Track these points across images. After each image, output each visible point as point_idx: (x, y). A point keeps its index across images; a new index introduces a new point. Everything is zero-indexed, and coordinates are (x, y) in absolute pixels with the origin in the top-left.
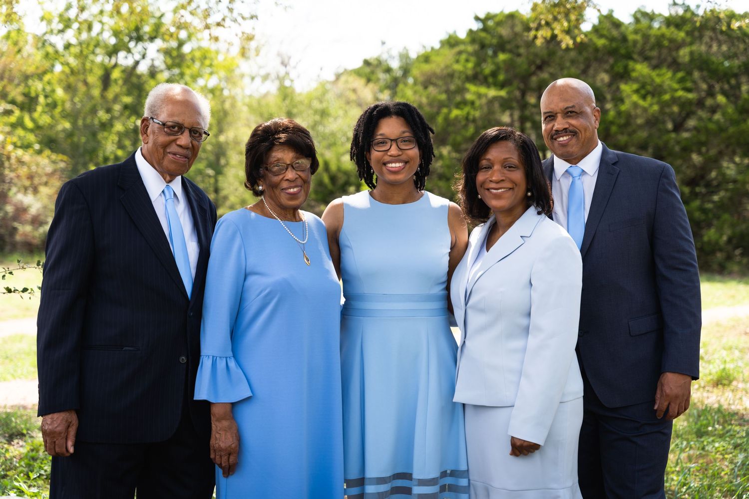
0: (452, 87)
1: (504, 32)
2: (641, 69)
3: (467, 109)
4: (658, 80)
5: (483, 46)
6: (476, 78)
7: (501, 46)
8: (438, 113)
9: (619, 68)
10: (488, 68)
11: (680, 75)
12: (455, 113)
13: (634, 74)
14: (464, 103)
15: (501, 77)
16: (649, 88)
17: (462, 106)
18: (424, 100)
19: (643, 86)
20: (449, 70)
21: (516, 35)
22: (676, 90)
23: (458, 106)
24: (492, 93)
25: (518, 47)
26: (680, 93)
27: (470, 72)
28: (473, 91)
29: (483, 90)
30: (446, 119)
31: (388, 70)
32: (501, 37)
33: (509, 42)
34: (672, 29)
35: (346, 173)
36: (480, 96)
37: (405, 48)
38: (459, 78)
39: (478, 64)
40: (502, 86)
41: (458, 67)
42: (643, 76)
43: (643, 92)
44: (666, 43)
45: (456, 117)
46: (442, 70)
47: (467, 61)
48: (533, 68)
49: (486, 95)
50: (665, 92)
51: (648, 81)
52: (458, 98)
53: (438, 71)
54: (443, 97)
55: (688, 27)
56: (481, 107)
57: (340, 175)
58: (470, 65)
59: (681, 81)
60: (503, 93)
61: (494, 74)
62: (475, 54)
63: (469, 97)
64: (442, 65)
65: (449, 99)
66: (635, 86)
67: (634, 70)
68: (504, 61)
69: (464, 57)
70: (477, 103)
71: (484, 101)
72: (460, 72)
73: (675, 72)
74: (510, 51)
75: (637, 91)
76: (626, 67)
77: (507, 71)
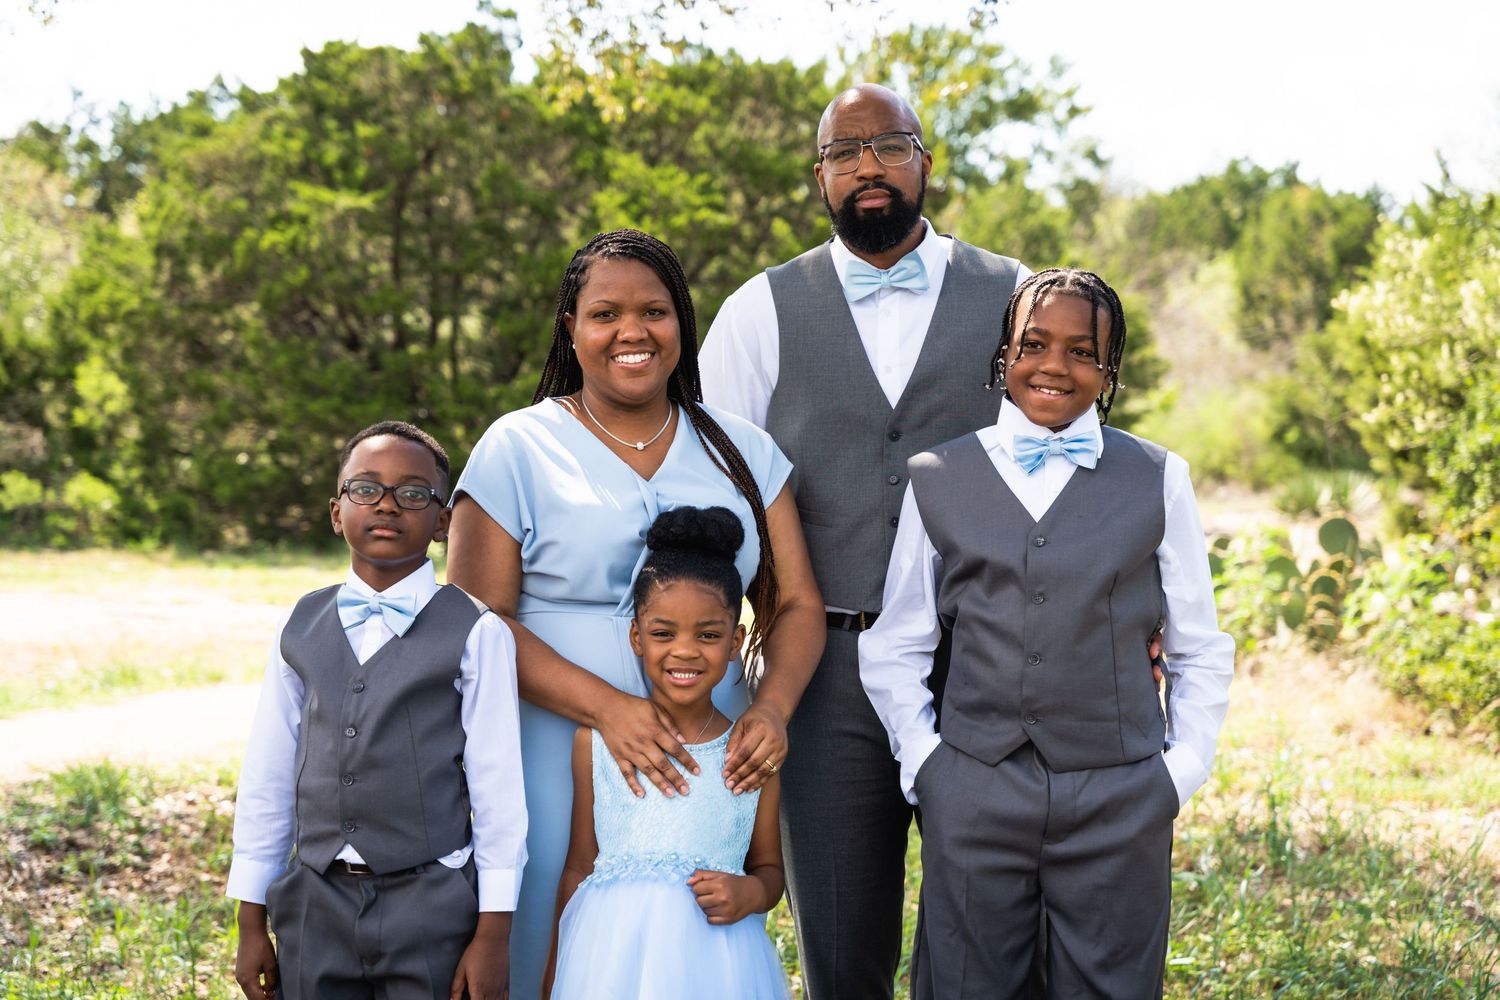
0: (260, 188)
1: (365, 82)
2: (627, 165)
3: (292, 231)
4: (663, 188)
5: (320, 109)
6: (309, 169)
7: (358, 109)
8: (233, 239)
9: (585, 161)
10: (332, 154)
11: (702, 179)
12: (271, 238)
13: (616, 175)
14: (285, 218)
15: (361, 171)
16: (646, 201)
17: (281, 226)
18: (203, 212)
19: (635, 198)
20: (250, 155)
21: (386, 89)
22: (697, 208)
23: (273, 223)
24: (345, 200)
25: (389, 113)
26: (704, 214)
27: (295, 160)
28: (305, 195)
29: (325, 195)
30: (253, 249)
31: (88, 147)
32: (356, 92)
33: (373, 103)
34: (683, 91)
35: (36, 353)
36: (321, 206)
37: (122, 103)
38: (273, 169)
39: (311, 144)
40: (364, 188)
41: (271, 148)
42: (634, 178)
43: (635, 208)
44: (673, 117)
45: (274, 246)
46: (240, 153)
47: (288, 135)
48: (420, 155)
49: (331, 206)
50: (677, 212)
51: (645, 188)
52: (271, 211)
53: (232, 154)
54: (242, 205)
55: (713, 89)
56: (322, 228)
57: (24, 356)
58: (295, 145)
59: (706, 189)
60: (366, 202)
61: (345, 164)
62: (304, 122)
63: (295, 207)
64: (240, 143)
65: (252, 209)
66: (620, 198)
67: (615, 167)
68: (367, 140)
69: (279, 129)
70: (314, 220)
71: (328, 216)
72: (275, 158)
73: (693, 174)
74: (376, 121)
75: (624, 206)
76: (599, 161)
77: (371, 159)
